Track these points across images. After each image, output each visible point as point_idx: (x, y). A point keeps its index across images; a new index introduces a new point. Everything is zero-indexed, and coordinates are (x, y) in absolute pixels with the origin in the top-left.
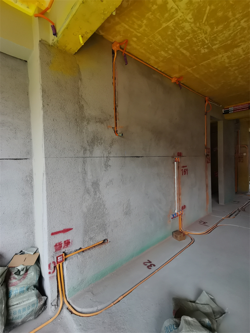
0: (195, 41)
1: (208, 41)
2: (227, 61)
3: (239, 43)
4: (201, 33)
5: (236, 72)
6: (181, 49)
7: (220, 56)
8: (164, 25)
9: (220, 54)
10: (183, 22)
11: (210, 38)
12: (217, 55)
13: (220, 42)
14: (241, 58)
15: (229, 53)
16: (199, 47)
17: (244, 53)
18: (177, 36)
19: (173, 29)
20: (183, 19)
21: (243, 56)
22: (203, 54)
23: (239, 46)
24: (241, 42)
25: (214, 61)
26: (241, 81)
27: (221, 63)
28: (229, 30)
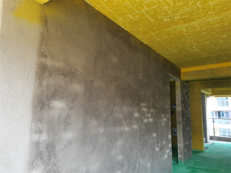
0: (160, 11)
1: (170, 12)
2: (185, 31)
3: (195, 18)
4: (165, 5)
5: (192, 40)
6: (147, 16)
7: (180, 26)
9: (180, 24)
11: (172, 10)
12: (177, 25)
13: (180, 15)
14: (197, 30)
15: (187, 25)
16: (162, 16)
17: (200, 26)
18: (145, 4)
21: (199, 29)
22: (166, 22)
23: (195, 20)
24: (197, 17)
25: (175, 29)
26: (196, 48)
27: (180, 32)
28: (188, 7)
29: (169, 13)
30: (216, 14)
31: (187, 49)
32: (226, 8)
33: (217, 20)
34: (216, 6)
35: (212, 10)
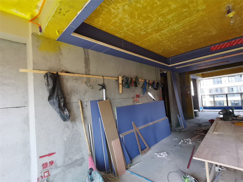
0: (135, 28)
2: (159, 37)
3: (163, 28)
4: (137, 24)
5: (168, 43)
6: (128, 33)
7: (154, 35)
8: (113, 21)
9: (154, 34)
10: (124, 19)
11: (144, 26)
12: (152, 35)
13: (151, 28)
14: (168, 36)
15: (159, 33)
16: (139, 31)
17: (169, 33)
18: (123, 26)
19: (119, 22)
20: (124, 17)
21: (169, 35)
22: (143, 34)
23: (164, 30)
24: (164, 27)
25: (152, 38)
26: (174, 48)
27: (156, 39)
28: (154, 22)
29: (143, 28)
30: (177, 23)
31: (167, 49)
32: (181, 18)
33: (179, 27)
34: (174, 18)
35: (172, 21)
